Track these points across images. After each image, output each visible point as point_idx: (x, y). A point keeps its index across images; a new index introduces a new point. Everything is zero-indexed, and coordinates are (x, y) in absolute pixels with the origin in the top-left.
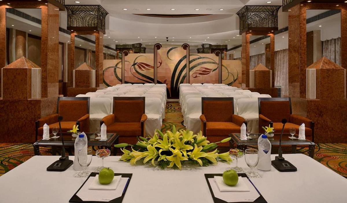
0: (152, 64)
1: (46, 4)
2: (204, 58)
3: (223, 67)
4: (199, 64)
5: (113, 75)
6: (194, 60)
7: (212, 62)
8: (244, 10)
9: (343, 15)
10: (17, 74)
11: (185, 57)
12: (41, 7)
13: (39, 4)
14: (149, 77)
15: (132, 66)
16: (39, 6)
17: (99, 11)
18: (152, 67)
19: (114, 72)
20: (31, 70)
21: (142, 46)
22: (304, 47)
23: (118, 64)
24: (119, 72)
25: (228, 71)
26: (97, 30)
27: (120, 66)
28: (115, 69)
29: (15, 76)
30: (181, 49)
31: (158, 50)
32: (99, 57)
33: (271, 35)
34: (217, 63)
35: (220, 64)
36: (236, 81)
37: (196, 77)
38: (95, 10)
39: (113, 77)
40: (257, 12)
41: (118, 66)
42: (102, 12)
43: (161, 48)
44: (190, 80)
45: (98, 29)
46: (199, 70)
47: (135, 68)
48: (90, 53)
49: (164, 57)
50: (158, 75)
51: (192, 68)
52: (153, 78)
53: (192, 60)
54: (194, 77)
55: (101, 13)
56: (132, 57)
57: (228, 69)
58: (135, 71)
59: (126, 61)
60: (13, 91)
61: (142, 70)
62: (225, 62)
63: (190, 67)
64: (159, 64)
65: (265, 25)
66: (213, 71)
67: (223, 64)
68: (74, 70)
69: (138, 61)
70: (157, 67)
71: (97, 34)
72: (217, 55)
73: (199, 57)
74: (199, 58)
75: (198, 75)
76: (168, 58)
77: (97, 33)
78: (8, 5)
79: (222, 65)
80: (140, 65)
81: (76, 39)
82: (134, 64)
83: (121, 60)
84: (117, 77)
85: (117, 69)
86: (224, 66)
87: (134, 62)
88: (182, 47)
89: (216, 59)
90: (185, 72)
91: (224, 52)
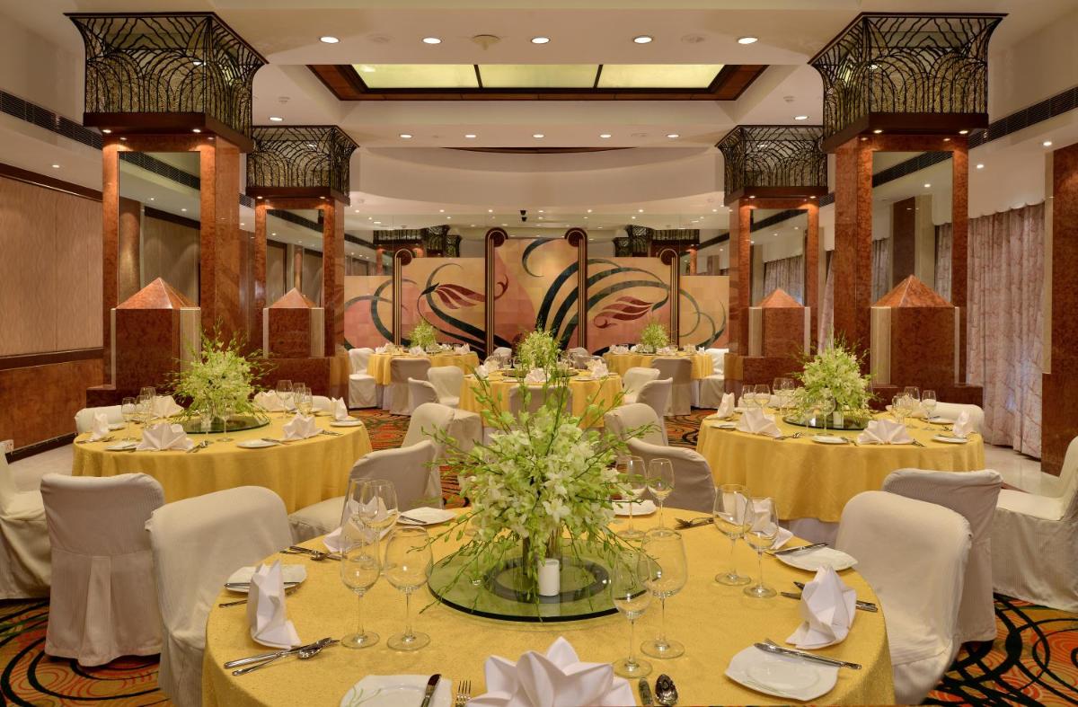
0: (478, 286)
1: (211, 138)
2: (628, 269)
3: (682, 298)
4: (613, 289)
5: (367, 322)
6: (600, 276)
7: (651, 282)
8: (734, 137)
9: (958, 165)
10: (148, 322)
11: (573, 268)
12: (199, 148)
13: (196, 140)
14: (472, 327)
15: (423, 293)
16: (195, 146)
17: (334, 142)
18: (479, 297)
19: (370, 314)
20: (178, 312)
21: (450, 233)
22: (865, 251)
23: (381, 288)
24: (385, 310)
25: (697, 309)
26: (328, 196)
27: (387, 293)
28: (374, 303)
29: (143, 331)
30: (562, 244)
31: (496, 248)
32: (334, 271)
33: (810, 207)
34: (665, 285)
35: (674, 289)
36: (722, 336)
37: (605, 325)
38: (325, 138)
39: (367, 326)
40: (773, 141)
41: (381, 295)
42: (342, 144)
43: (506, 241)
44: (589, 334)
45: (333, 192)
46: (615, 306)
47: (430, 300)
48: (298, 255)
49: (515, 266)
50: (497, 322)
51: (595, 299)
52: (483, 329)
53: (593, 277)
54: (601, 327)
55: (340, 146)
56: (421, 268)
57: (697, 302)
58: (431, 310)
59: (406, 280)
60: (139, 366)
61: (452, 307)
62: (688, 282)
63: (589, 297)
64: (499, 289)
65: (792, 178)
66: (654, 309)
67: (683, 287)
68: (266, 310)
69: (441, 279)
70: (495, 298)
71: (329, 207)
72: (666, 261)
73: (614, 267)
74: (613, 271)
75: (612, 320)
76: (527, 270)
77: (327, 203)
78: (123, 143)
79: (679, 291)
80: (444, 290)
81: (271, 218)
82: (429, 290)
83: (389, 278)
84: (379, 326)
85: (380, 304)
86: (685, 294)
87: (429, 282)
88: (566, 238)
89: (664, 272)
90: (575, 313)
91: (690, 250)
